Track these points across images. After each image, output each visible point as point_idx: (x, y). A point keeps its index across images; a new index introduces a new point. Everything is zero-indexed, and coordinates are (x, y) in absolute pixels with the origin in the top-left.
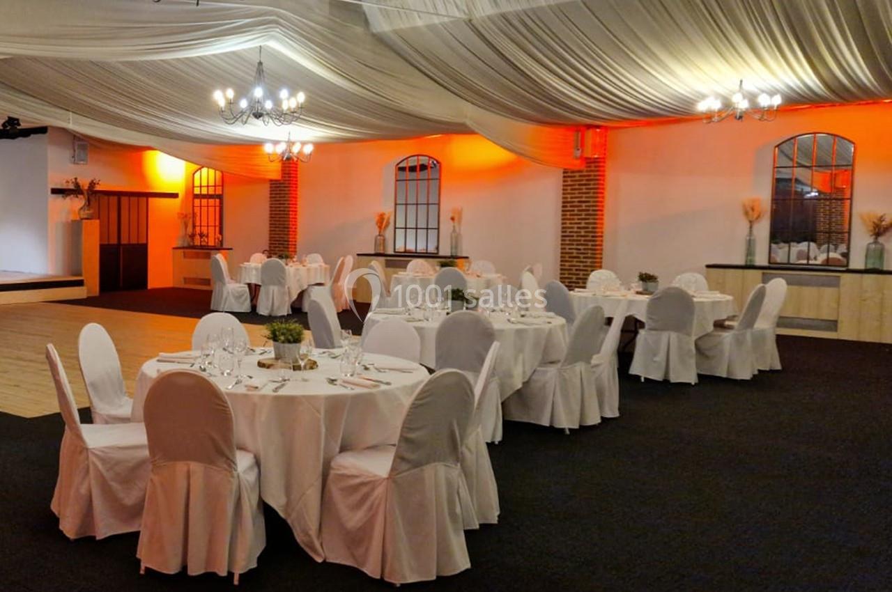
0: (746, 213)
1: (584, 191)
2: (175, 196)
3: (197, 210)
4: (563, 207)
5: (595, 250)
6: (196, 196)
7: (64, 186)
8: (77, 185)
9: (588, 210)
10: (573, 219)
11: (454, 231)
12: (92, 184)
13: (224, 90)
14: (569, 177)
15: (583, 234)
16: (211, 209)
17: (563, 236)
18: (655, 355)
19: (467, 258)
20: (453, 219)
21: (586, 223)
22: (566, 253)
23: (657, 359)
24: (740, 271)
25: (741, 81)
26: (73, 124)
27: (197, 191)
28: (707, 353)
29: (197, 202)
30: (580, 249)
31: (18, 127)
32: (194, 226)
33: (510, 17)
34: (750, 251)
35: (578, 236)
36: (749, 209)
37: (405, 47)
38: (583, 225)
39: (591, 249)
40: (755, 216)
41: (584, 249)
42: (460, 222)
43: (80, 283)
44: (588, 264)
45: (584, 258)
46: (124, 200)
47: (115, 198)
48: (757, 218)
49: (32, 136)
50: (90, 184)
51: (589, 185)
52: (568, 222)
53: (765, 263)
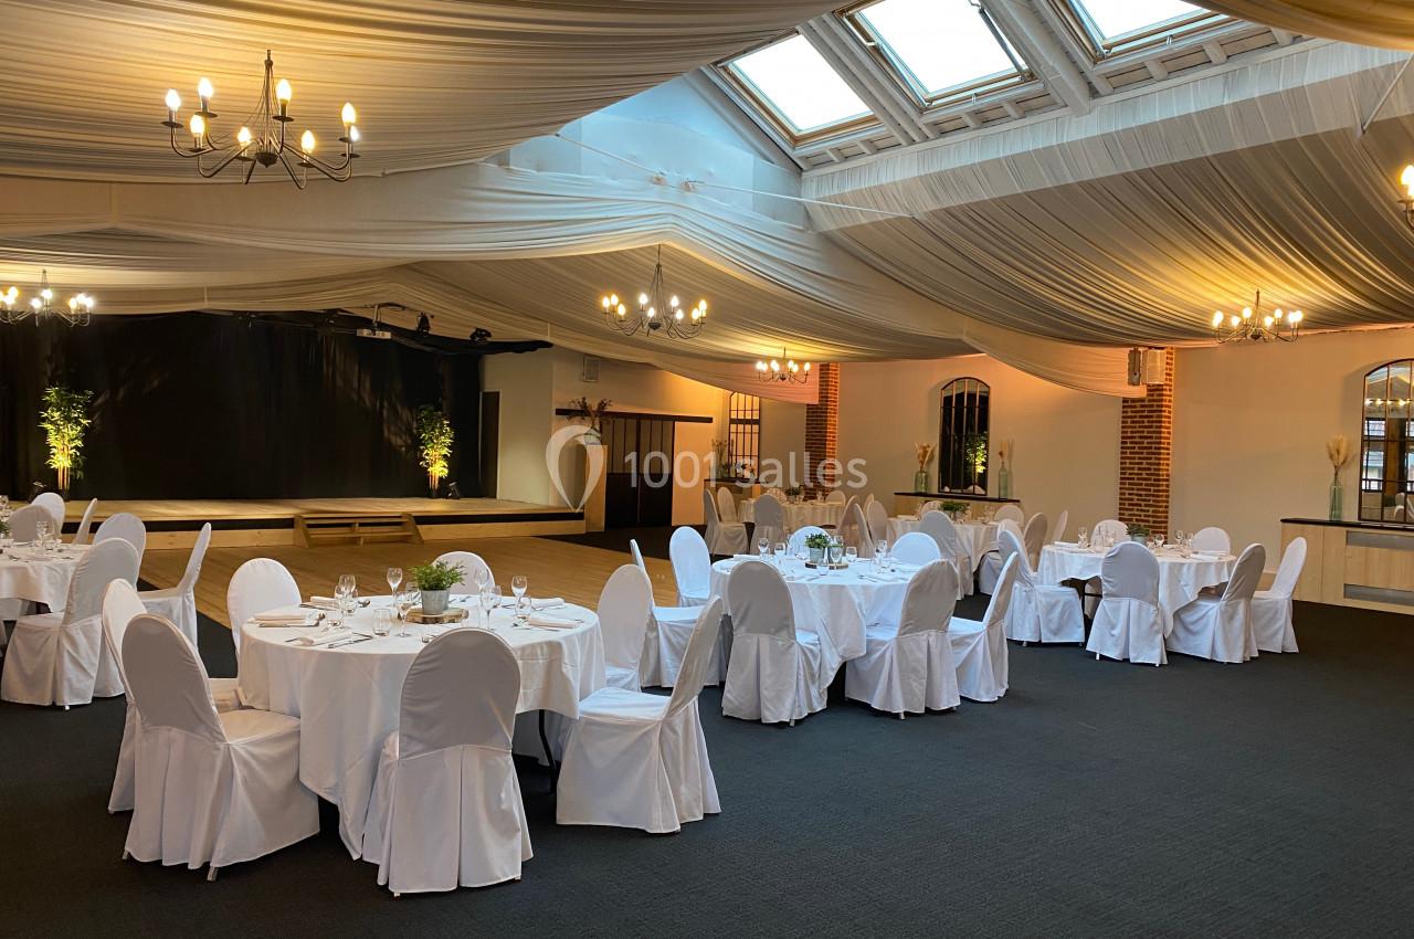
0: (1331, 457)
1: (1146, 424)
2: (709, 420)
3: (733, 436)
4: (1123, 443)
5: (1158, 496)
6: (732, 421)
7: (573, 407)
8: (584, 405)
9: (1151, 448)
10: (1134, 458)
11: (1003, 468)
12: (602, 405)
13: (609, 297)
14: (1130, 407)
15: (1144, 476)
16: (748, 436)
17: (1122, 479)
18: (1113, 628)
19: (1018, 501)
20: (1001, 454)
21: (1147, 464)
22: (1125, 499)
23: (1115, 632)
24: (1321, 527)
25: (1258, 293)
26: (551, 336)
27: (734, 416)
28: (1192, 627)
29: (733, 427)
30: (1141, 495)
31: (489, 339)
32: (730, 455)
33: (956, 213)
34: (1336, 503)
35: (1138, 479)
36: (1334, 452)
37: (866, 253)
38: (1144, 466)
39: (1153, 496)
40: (1341, 460)
41: (1146, 495)
42: (1010, 456)
43: (580, 516)
44: (1150, 513)
45: (1146, 505)
46: (645, 424)
47: (634, 421)
48: (1343, 463)
49: (539, 349)
50: (600, 404)
51: (1152, 417)
52: (1128, 461)
53: (1355, 519)
